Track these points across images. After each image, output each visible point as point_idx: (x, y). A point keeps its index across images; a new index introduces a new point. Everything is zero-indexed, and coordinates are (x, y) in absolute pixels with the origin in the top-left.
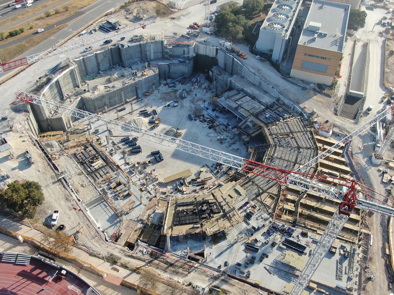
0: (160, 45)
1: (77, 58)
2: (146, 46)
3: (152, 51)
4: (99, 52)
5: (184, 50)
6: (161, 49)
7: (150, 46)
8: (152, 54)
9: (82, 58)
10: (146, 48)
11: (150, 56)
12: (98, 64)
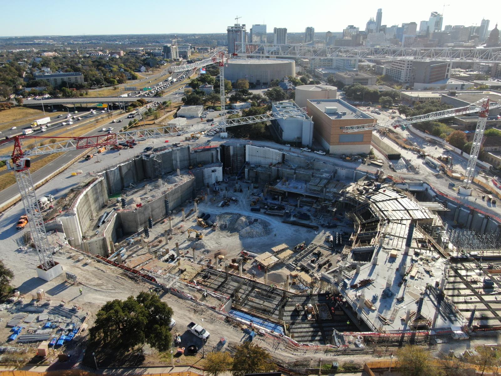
0: (186, 152)
1: (99, 172)
2: (172, 154)
3: (178, 160)
4: (122, 164)
5: (212, 154)
6: (188, 157)
7: (176, 153)
8: (178, 163)
9: (104, 172)
10: (172, 156)
11: (176, 164)
12: (122, 178)
